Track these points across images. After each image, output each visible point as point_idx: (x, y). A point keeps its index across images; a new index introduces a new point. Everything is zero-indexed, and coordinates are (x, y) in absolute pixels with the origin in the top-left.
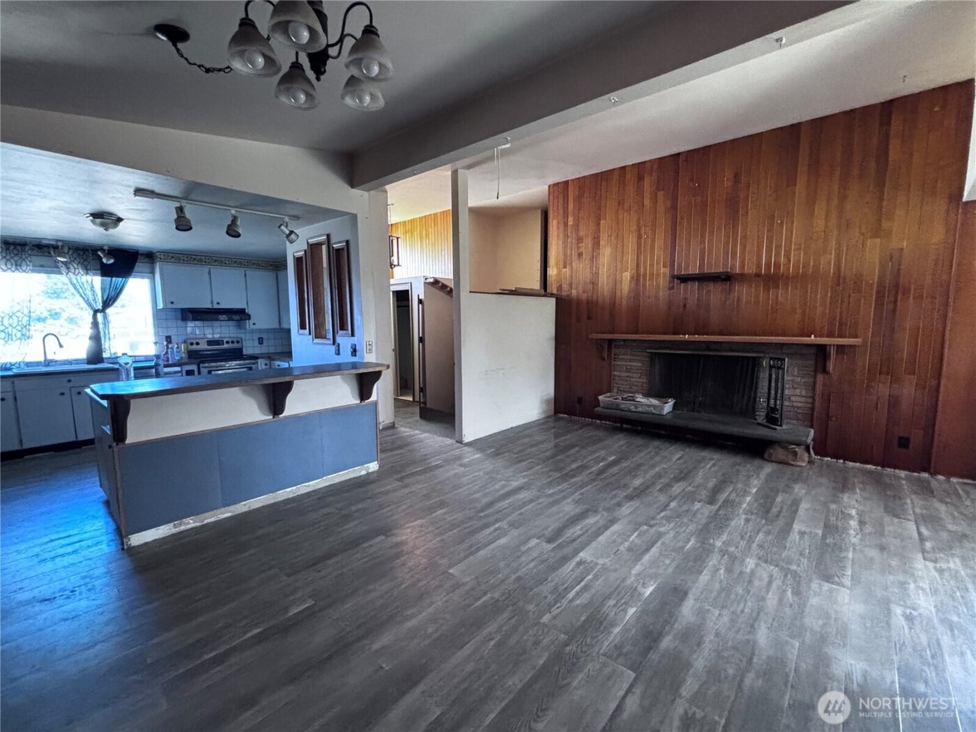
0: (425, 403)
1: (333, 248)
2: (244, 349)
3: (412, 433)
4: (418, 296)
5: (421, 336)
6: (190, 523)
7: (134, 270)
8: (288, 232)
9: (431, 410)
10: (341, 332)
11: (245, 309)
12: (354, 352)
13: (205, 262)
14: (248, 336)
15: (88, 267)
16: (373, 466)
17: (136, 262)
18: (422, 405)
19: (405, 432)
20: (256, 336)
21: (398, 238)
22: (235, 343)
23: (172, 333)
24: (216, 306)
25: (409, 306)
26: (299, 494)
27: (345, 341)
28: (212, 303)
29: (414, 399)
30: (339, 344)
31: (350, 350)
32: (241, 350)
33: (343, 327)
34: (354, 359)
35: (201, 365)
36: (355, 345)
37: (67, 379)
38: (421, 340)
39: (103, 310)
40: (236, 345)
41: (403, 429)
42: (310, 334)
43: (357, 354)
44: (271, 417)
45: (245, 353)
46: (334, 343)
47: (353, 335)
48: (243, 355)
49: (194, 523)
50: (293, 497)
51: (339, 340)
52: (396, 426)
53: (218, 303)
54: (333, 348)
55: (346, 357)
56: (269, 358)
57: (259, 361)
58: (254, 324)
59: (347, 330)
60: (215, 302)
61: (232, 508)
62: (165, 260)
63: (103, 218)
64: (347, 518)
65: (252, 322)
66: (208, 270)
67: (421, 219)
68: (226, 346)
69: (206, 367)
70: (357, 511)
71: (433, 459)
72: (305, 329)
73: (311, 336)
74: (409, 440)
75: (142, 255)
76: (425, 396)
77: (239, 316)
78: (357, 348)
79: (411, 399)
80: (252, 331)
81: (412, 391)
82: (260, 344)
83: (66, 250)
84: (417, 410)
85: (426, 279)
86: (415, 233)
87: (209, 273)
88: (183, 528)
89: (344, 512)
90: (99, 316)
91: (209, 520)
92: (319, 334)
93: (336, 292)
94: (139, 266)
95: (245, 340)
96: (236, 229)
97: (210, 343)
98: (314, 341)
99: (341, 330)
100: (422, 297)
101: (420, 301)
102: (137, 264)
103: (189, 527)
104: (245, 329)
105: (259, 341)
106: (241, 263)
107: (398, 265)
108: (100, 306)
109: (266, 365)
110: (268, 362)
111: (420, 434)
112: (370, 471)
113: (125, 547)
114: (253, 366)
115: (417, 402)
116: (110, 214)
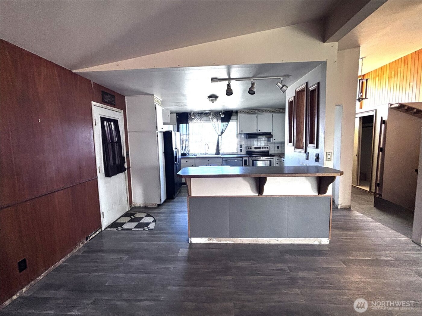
0: (381, 195)
1: (309, 90)
2: (270, 151)
3: (365, 219)
4: (382, 118)
5: (381, 146)
6: (214, 241)
7: (231, 119)
8: (281, 86)
9: (385, 201)
10: (310, 145)
11: (271, 133)
12: (317, 159)
13: (256, 112)
14: (272, 145)
15: (218, 119)
16: (325, 241)
17: (232, 115)
18: (377, 196)
19: (358, 216)
20: (276, 145)
21: (367, 80)
22: (266, 148)
23: (243, 143)
24: (259, 132)
25: (372, 126)
26: (271, 243)
27: (312, 150)
28: (257, 130)
29: (370, 189)
30: (308, 153)
31: (314, 157)
32: (268, 151)
33: (312, 142)
34: (317, 164)
35: (250, 158)
36: (318, 154)
37: (208, 160)
38: (381, 150)
39: (221, 135)
40: (266, 149)
41: (356, 213)
42: (293, 146)
43: (319, 160)
44: (257, 195)
45: (270, 153)
46: (305, 152)
47: (317, 147)
48: (269, 154)
49: (216, 241)
50: (267, 244)
51: (309, 150)
52: (352, 209)
53: (260, 130)
54: (305, 155)
55: (312, 162)
56: (280, 156)
57: (275, 157)
58: (275, 139)
59: (314, 144)
60: (258, 130)
61: (234, 239)
62: (241, 114)
63: (211, 98)
64: (293, 282)
65: (274, 138)
66: (256, 116)
67: (391, 64)
68: (262, 149)
69: (251, 159)
70: (303, 278)
71: (384, 253)
72: (291, 142)
73: (294, 147)
74: (361, 224)
75: (234, 112)
76: (381, 190)
77: (269, 135)
78: (319, 156)
79: (368, 189)
80: (274, 143)
81: (369, 184)
82: (277, 149)
83: (212, 114)
84: (372, 198)
85: (391, 105)
86: (385, 75)
87: (257, 117)
88: (211, 242)
89: (293, 274)
90: (220, 137)
91: (223, 242)
92: (298, 146)
93: (309, 119)
94: (233, 117)
95: (271, 147)
96: (253, 90)
97: (256, 148)
98: (295, 150)
99: (310, 144)
100: (385, 118)
101: (383, 122)
102: (232, 116)
103: (214, 242)
104: (271, 142)
105: (277, 148)
106: (270, 111)
107: (366, 98)
108: (220, 134)
109: (278, 159)
110: (279, 158)
111: (372, 222)
112: (322, 243)
113: (190, 242)
114: (272, 160)
115: (372, 192)
116: (214, 95)
